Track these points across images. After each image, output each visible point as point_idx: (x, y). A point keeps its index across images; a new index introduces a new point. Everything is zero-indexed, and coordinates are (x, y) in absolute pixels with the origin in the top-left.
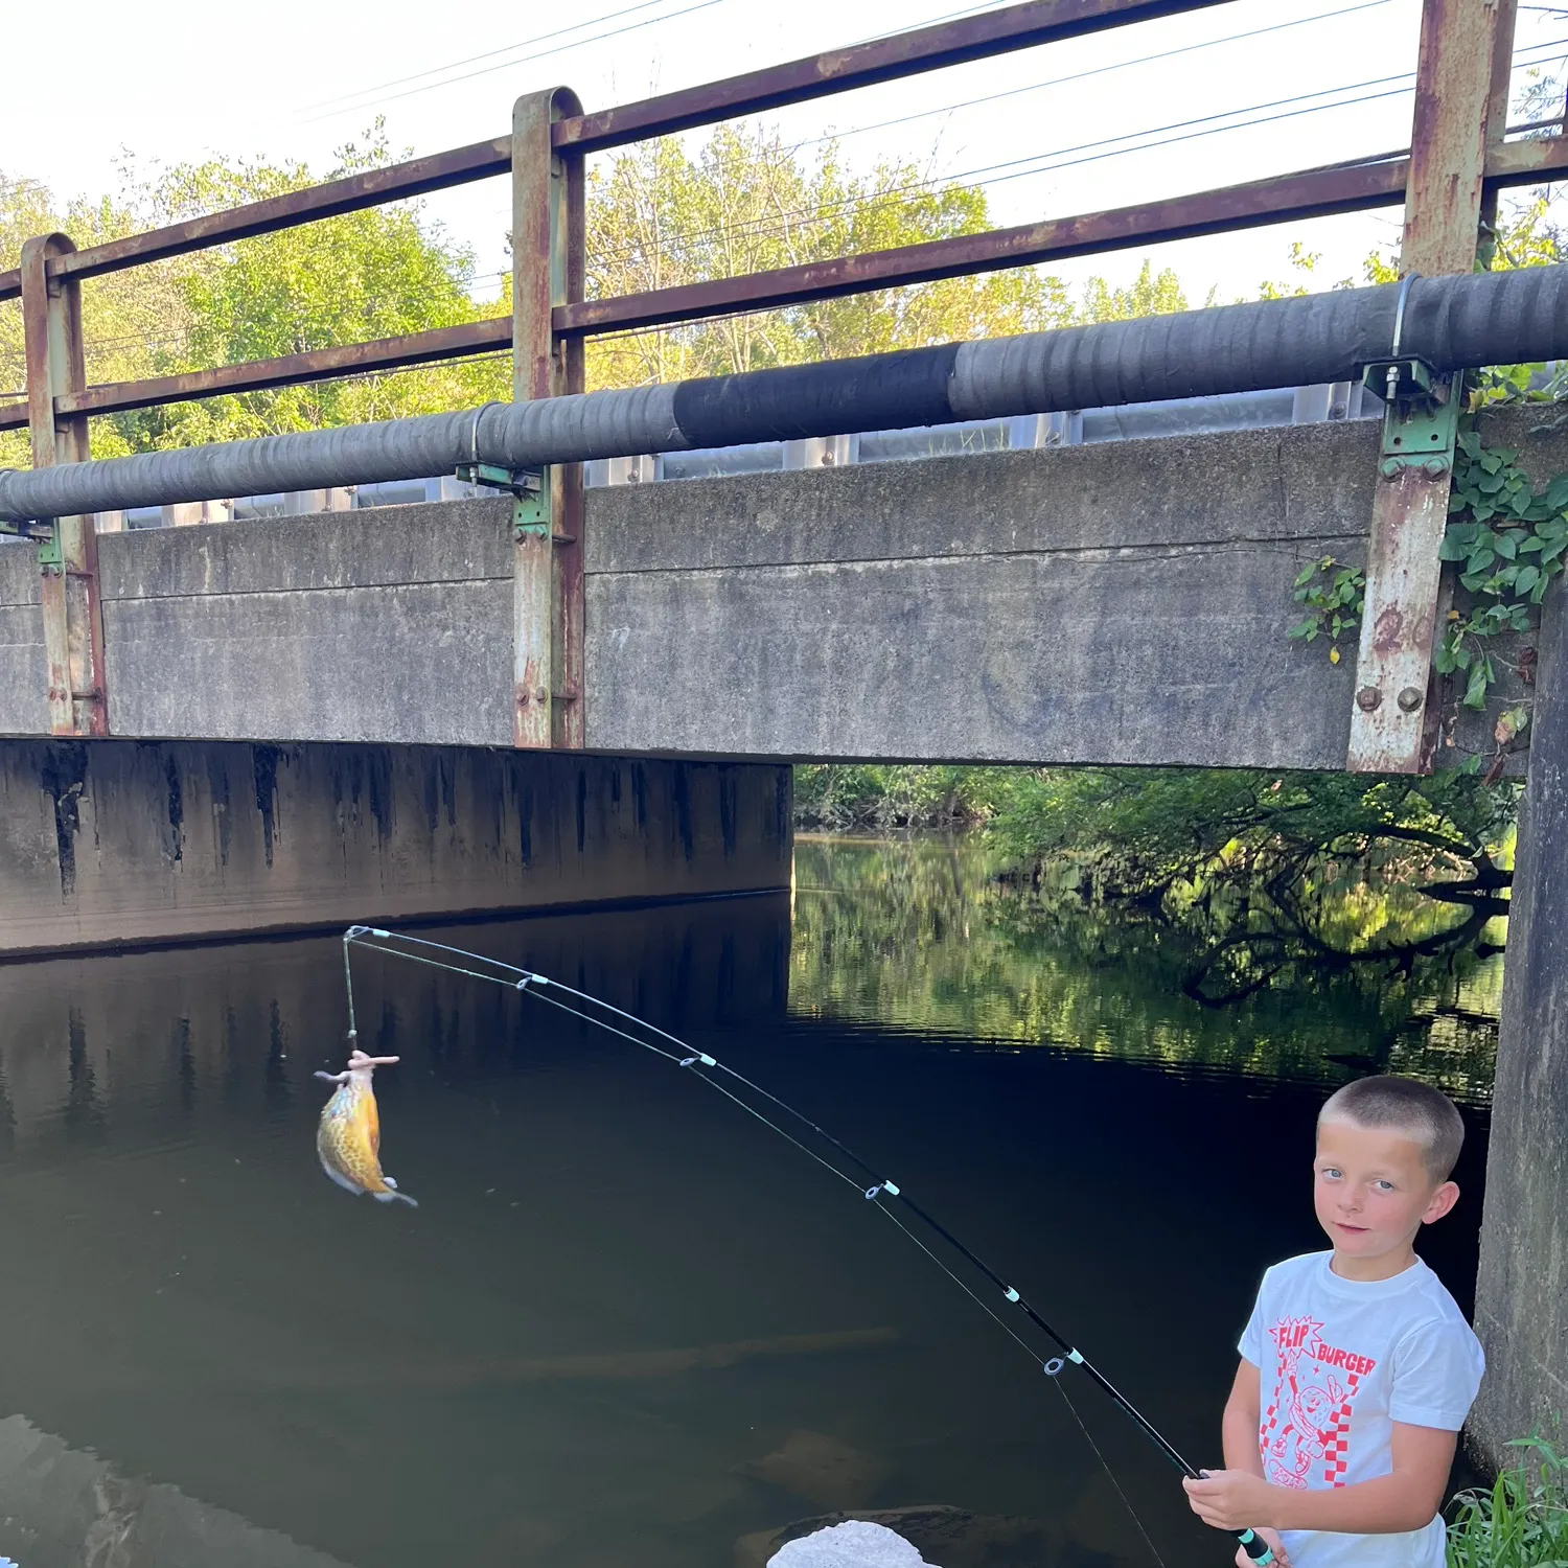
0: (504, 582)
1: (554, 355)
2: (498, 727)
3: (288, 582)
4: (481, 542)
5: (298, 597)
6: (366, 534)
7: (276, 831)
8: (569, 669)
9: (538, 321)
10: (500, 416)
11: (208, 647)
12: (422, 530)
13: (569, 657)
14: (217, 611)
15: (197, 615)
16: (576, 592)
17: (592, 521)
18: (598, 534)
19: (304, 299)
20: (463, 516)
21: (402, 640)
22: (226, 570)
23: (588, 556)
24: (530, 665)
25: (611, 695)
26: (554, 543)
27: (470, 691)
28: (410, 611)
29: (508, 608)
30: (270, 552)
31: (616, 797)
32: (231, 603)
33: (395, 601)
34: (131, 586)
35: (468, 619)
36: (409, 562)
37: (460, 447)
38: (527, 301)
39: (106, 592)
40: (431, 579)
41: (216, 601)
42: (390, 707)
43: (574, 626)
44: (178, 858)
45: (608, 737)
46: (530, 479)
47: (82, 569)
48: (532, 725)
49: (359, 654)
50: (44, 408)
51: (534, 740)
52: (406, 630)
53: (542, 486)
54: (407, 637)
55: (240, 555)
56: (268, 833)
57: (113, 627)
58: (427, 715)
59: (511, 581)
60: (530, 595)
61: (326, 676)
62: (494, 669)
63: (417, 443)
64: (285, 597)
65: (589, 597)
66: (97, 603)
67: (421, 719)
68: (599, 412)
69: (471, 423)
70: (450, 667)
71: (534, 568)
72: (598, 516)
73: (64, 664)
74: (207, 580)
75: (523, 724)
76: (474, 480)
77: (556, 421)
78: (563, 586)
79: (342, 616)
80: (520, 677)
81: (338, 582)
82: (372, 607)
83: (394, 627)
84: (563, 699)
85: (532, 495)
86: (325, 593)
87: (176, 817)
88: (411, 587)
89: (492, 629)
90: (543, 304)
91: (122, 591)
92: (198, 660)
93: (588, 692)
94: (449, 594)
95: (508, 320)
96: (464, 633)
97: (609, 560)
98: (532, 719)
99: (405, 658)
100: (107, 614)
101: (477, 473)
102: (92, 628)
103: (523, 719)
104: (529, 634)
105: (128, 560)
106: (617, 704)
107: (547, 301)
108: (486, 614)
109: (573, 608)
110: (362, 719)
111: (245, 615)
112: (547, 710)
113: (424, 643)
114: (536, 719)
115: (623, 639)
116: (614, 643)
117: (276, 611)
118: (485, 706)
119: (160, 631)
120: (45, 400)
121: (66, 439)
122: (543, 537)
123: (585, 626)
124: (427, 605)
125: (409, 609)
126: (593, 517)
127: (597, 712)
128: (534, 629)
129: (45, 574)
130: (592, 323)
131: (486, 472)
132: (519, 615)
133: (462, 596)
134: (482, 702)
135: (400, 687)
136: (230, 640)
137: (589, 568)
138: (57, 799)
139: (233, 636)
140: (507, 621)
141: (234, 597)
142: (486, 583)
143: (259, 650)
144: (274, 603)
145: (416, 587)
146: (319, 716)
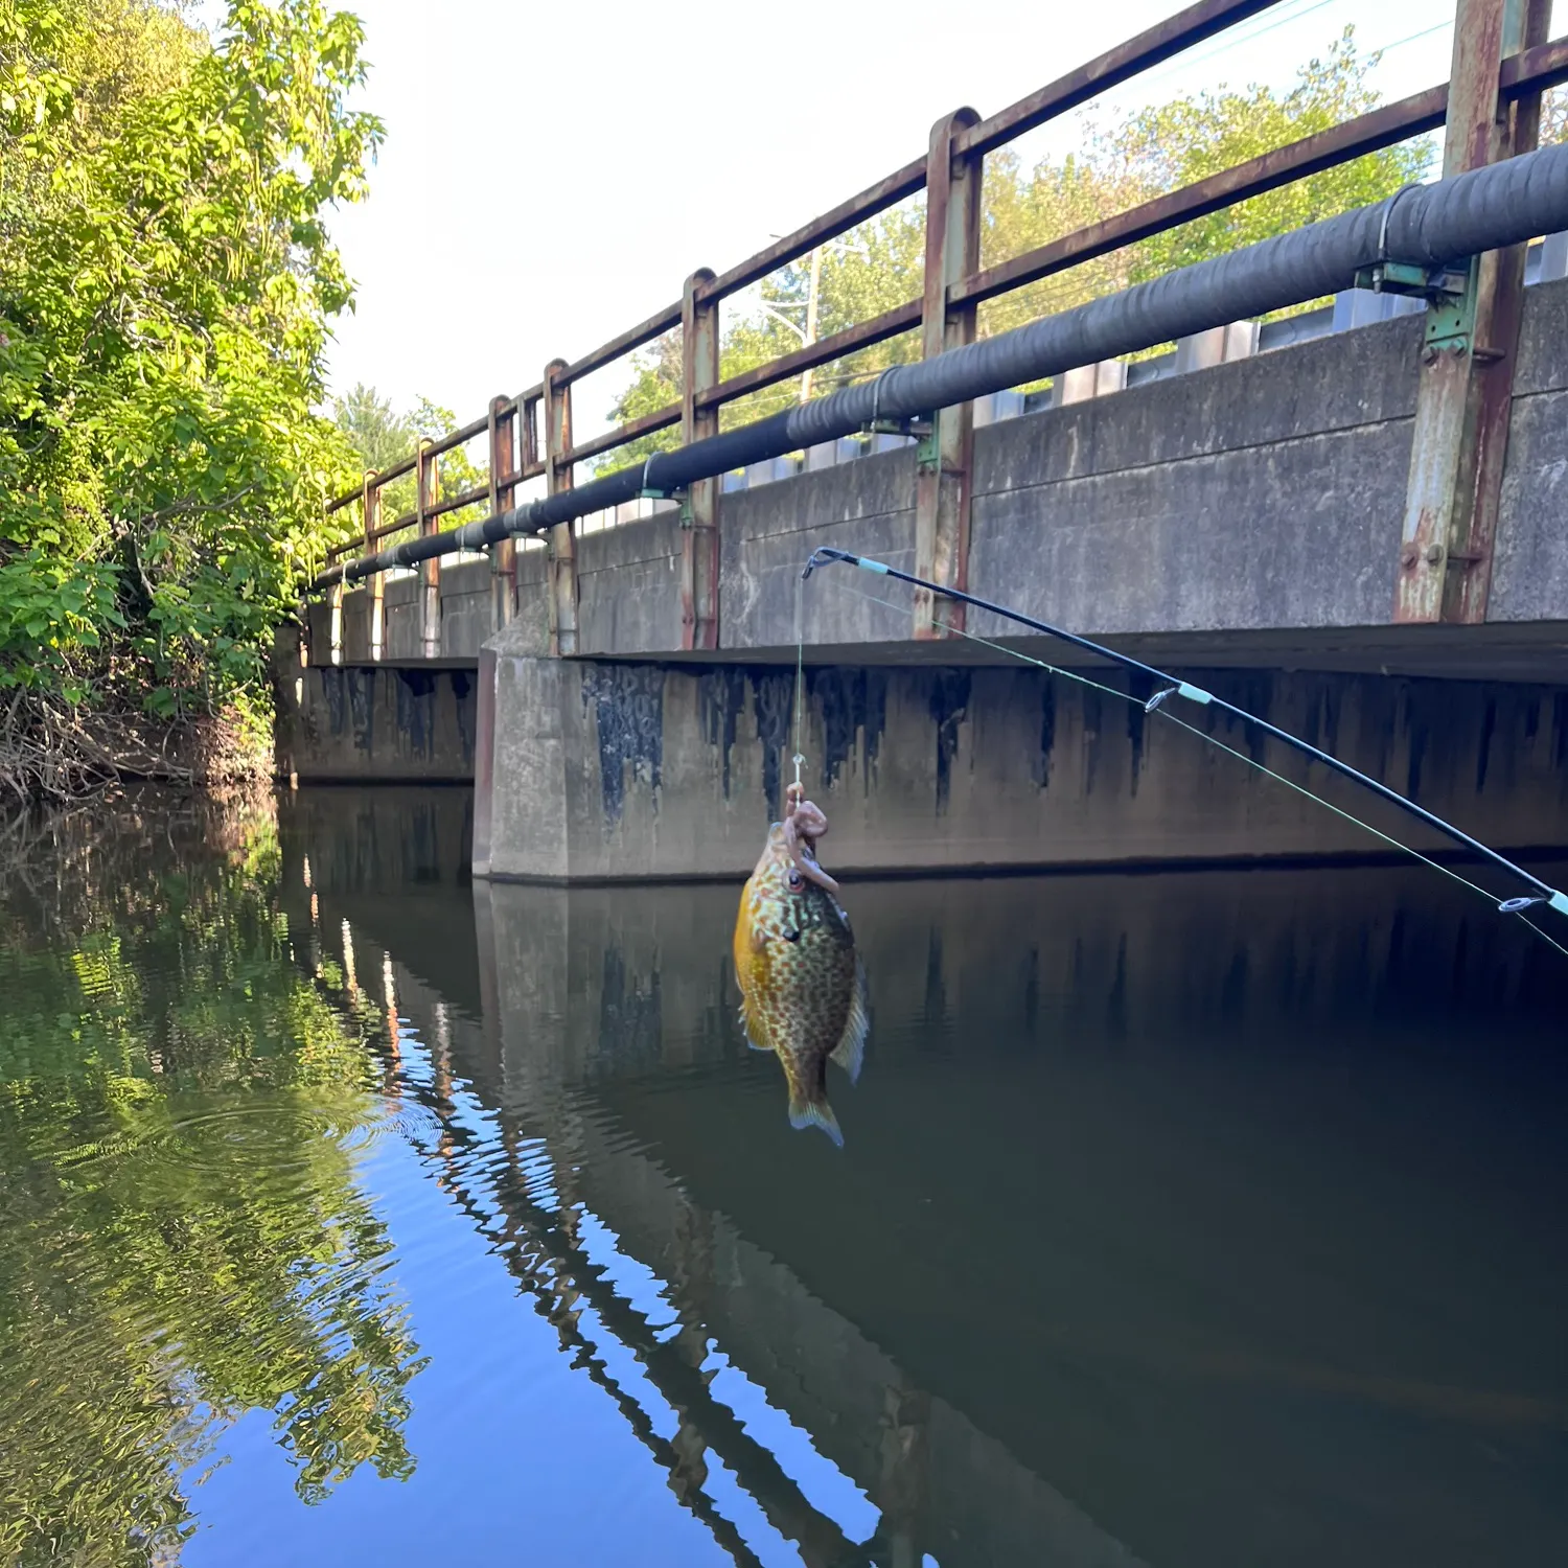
0: (1404, 423)
1: (1499, 122)
2: (1376, 602)
3: (1155, 454)
4: (1382, 375)
5: (1163, 471)
6: (1245, 387)
7: (1143, 760)
8: (1477, 523)
9: (1482, 79)
10: (1419, 199)
11: (1066, 536)
12: (1312, 371)
13: (1479, 506)
14: (1079, 497)
15: (1060, 502)
16: (1498, 422)
17: (1530, 328)
18: (1536, 342)
19: (1245, 217)
20: (1363, 347)
21: (1273, 505)
22: (1093, 450)
23: (1520, 374)
24: (1424, 515)
25: (1529, 551)
26: (1475, 362)
27: (1346, 561)
28: (1286, 472)
29: (1405, 455)
30: (1139, 423)
31: (1532, 728)
32: (1094, 484)
33: (1271, 463)
34: (1000, 480)
35: (1354, 474)
36: (1291, 414)
37: (1364, 248)
38: (1469, 57)
39: (977, 489)
40: (1315, 430)
41: (1079, 486)
42: (1250, 588)
43: (1490, 465)
44: (1045, 785)
45: (1520, 605)
46: (1451, 278)
47: (958, 467)
48: (1418, 595)
49: (1223, 529)
50: (937, 298)
51: (1418, 613)
52: (1279, 496)
53: (1466, 287)
54: (1279, 504)
55: (1109, 432)
56: (1135, 763)
57: (979, 525)
58: (1291, 594)
59: (1410, 421)
60: (1435, 429)
61: (1184, 558)
62: (1378, 532)
63: (1312, 252)
64: (1151, 473)
65: (1515, 427)
66: (968, 501)
67: (1284, 601)
68: (1550, 171)
69: (1382, 214)
70: (1326, 533)
71: (1445, 393)
72: (1538, 321)
73: (930, 566)
74: (1073, 463)
75: (1407, 593)
76: (1377, 285)
77: (1492, 191)
78: (1480, 417)
79: (1209, 487)
80: (1409, 534)
81: (1208, 447)
82: (1244, 472)
83: (1265, 494)
84: (1465, 560)
85: (1452, 299)
86: (1192, 463)
87: (1047, 744)
88: (1291, 444)
89: (1382, 483)
90: (1490, 58)
91: (991, 485)
92: (1054, 552)
93: (1499, 549)
94: (1336, 446)
95: (1443, 90)
96: (1347, 491)
97: (1548, 374)
98: (1419, 587)
99: (1275, 528)
100: (976, 512)
101: (1382, 275)
102: (960, 527)
103: (1407, 587)
104: (1428, 478)
105: (1000, 452)
106: (1538, 561)
107: (1497, 53)
108: (1378, 465)
109: (1491, 443)
110: (1218, 604)
111: (1106, 498)
112: (1440, 572)
113: (1298, 509)
114: (1424, 586)
115: (1556, 476)
116: (1542, 483)
117: (1140, 488)
118: (1362, 578)
119: (1022, 524)
120: (938, 291)
121: (956, 332)
122: (1461, 353)
123: (1505, 466)
124: (1307, 463)
125: (1285, 469)
126: (1532, 322)
127: (1507, 573)
128: (1435, 472)
129: (922, 474)
130: (1555, 66)
131: (1393, 272)
132: (1418, 456)
133: (1350, 447)
134: (1359, 574)
135: (1264, 565)
136: (1090, 526)
137: (1517, 391)
138: (940, 724)
139: (1092, 521)
140: (1402, 472)
141: (1098, 479)
142: (1382, 426)
143: (1116, 534)
144: (1137, 480)
145: (1296, 442)
146: (1172, 604)
